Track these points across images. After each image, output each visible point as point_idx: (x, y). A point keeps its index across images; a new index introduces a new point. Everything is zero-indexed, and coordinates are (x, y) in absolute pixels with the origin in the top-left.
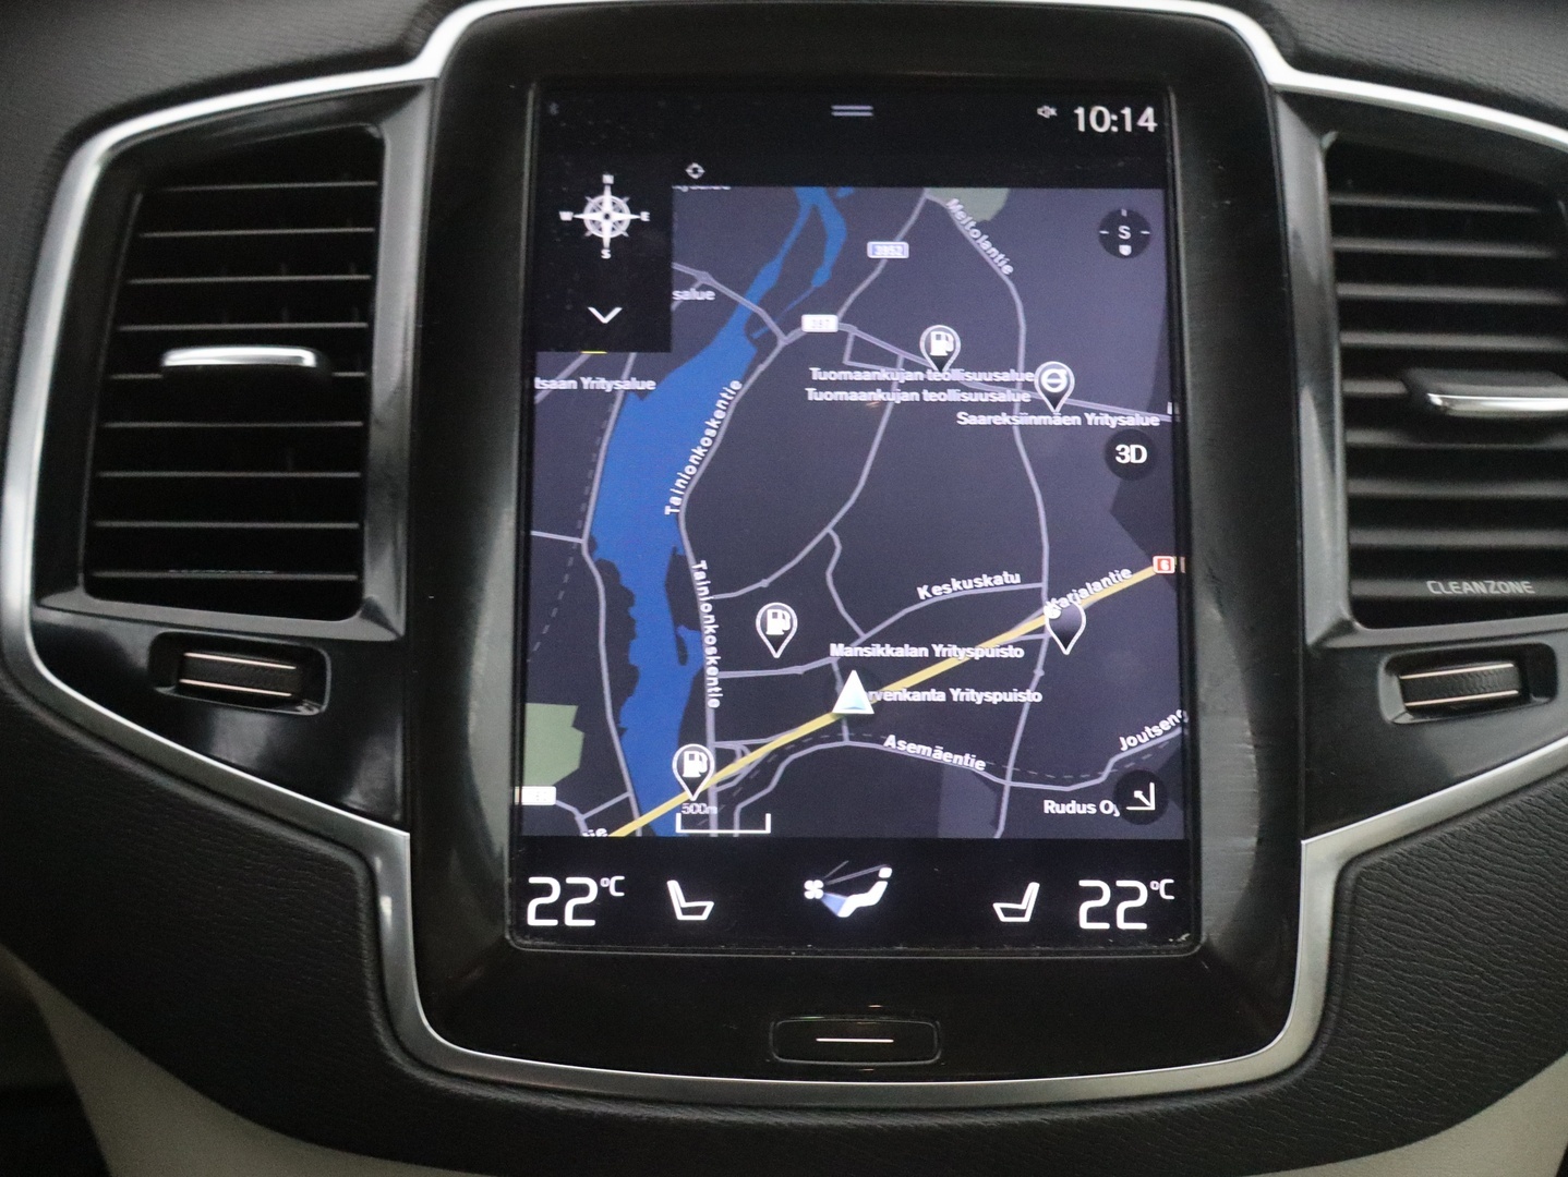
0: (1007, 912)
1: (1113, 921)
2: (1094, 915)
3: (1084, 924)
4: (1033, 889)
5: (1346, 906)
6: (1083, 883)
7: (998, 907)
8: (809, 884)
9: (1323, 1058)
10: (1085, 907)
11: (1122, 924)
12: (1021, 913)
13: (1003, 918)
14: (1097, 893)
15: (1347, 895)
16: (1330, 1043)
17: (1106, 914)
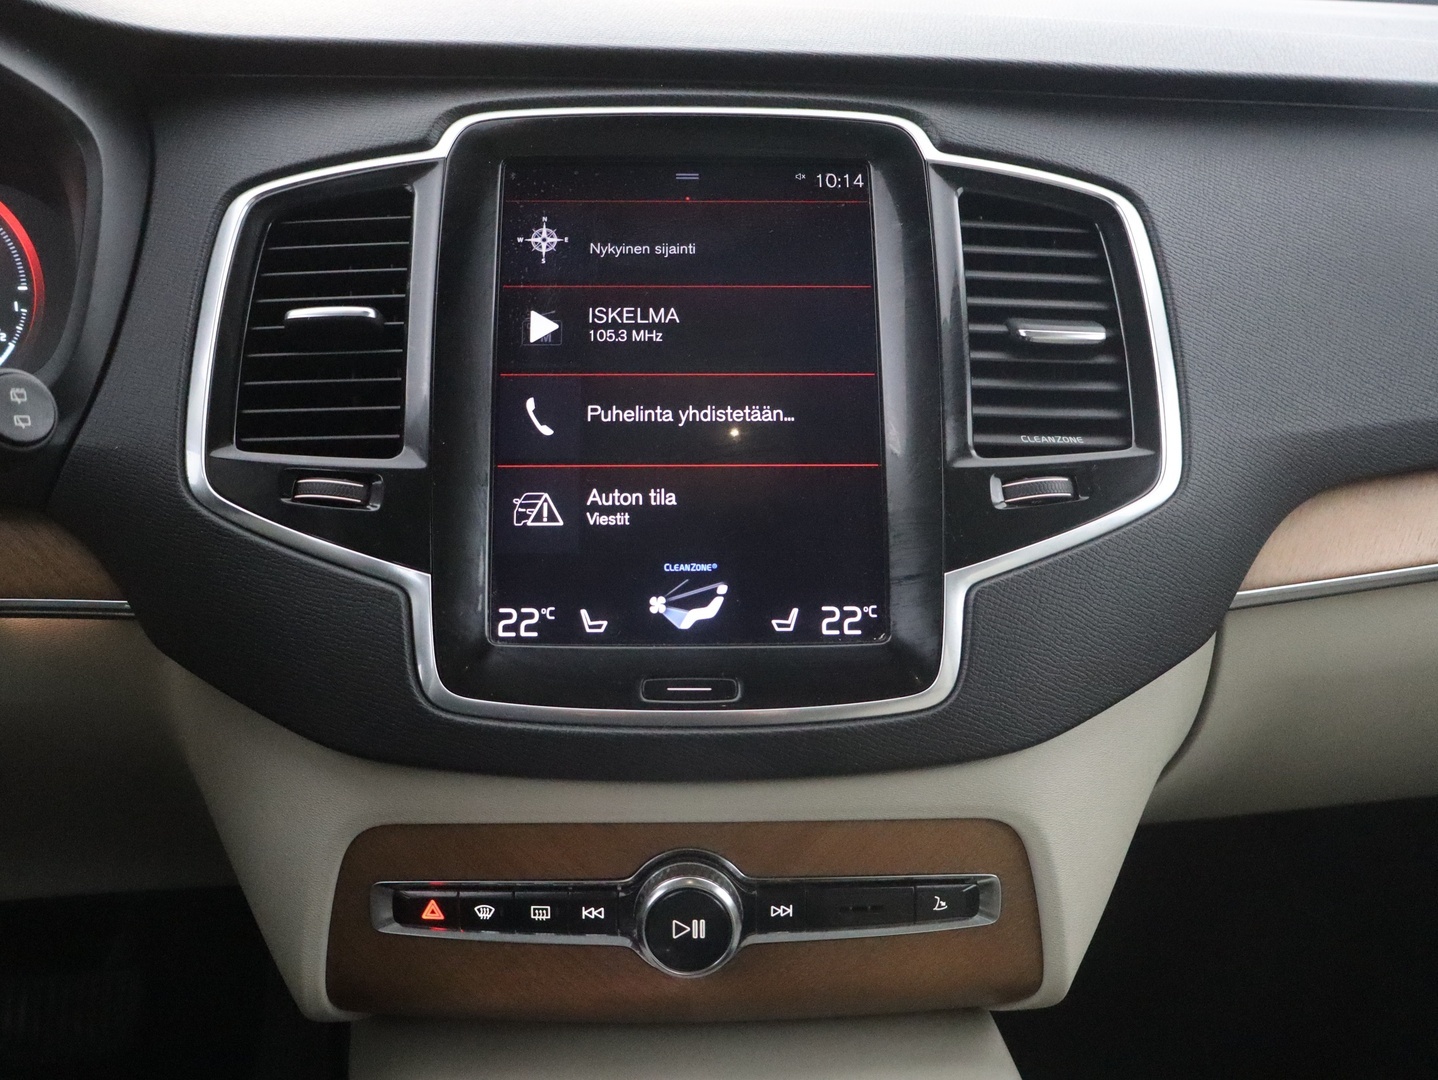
0: (780, 625)
1: (842, 630)
2: (830, 626)
3: (825, 632)
4: (795, 612)
5: (970, 609)
6: (824, 608)
7: (774, 622)
8: (653, 600)
9: (959, 695)
10: (826, 622)
11: (847, 632)
12: (788, 626)
13: (777, 629)
14: (832, 614)
15: (971, 603)
16: (963, 687)
17: (838, 625)
